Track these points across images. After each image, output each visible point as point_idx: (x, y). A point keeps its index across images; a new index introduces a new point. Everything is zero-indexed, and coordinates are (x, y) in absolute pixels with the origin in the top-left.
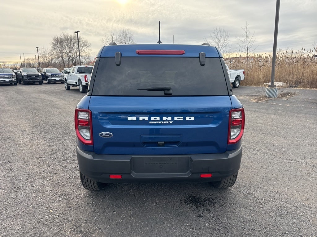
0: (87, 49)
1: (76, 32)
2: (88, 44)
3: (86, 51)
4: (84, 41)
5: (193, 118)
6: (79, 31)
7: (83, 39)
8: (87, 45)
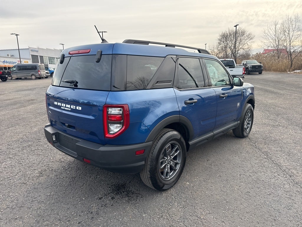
0: (250, 41)
1: (235, 26)
2: (252, 36)
3: (249, 44)
4: (248, 34)
5: (80, 108)
6: (238, 25)
7: (248, 31)
8: (250, 37)
